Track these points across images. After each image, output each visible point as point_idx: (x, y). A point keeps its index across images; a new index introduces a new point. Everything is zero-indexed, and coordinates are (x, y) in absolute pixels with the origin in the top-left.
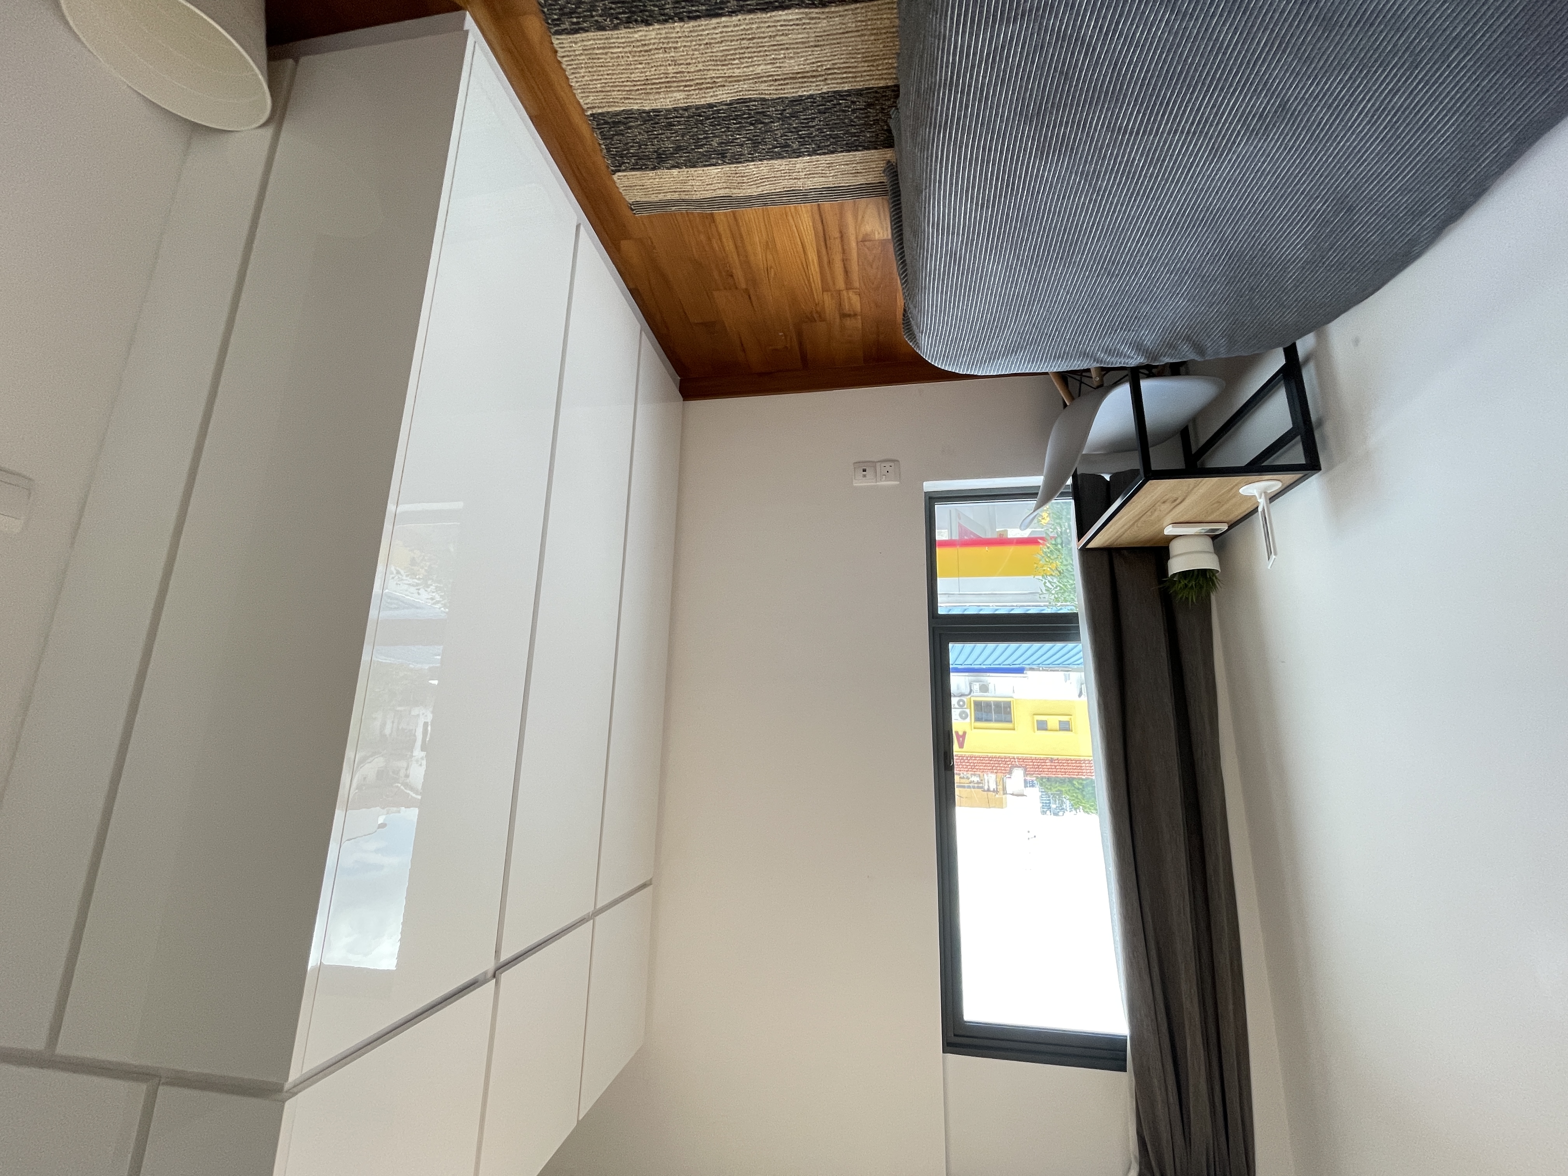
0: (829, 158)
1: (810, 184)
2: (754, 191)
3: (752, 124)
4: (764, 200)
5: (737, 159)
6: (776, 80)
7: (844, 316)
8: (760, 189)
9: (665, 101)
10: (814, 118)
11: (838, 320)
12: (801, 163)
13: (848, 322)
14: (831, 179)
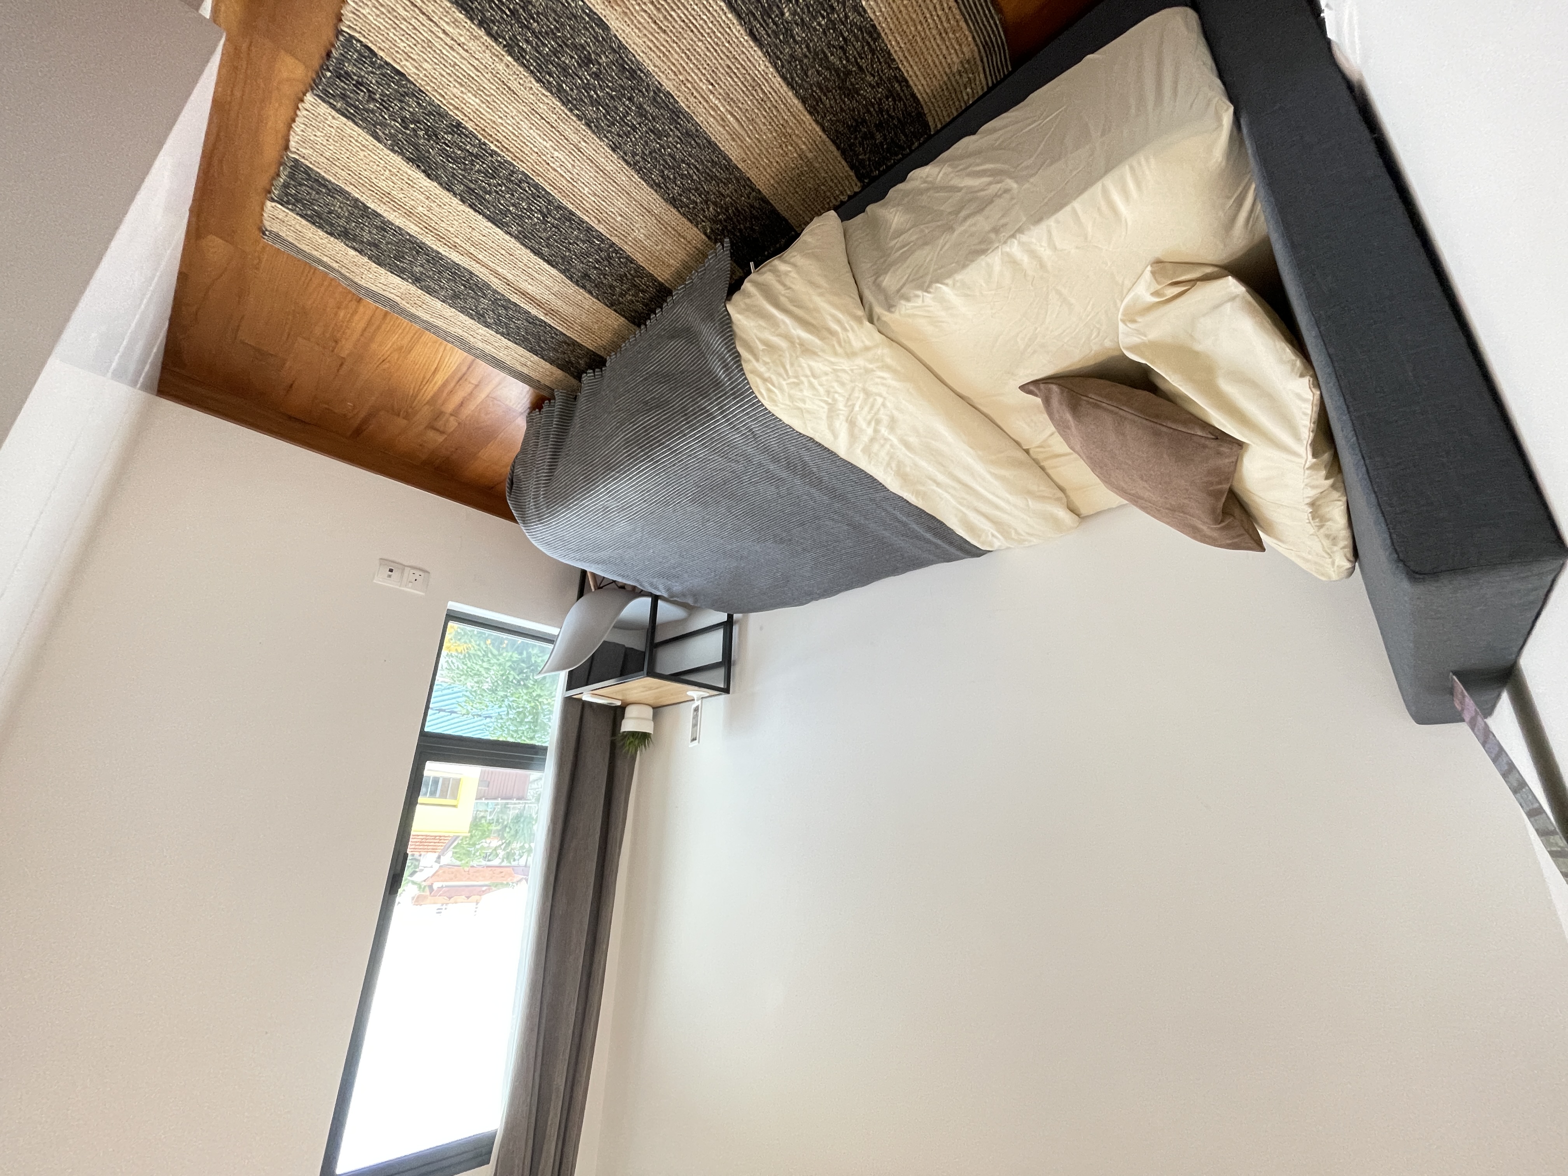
0: (510, 344)
1: (480, 345)
2: (426, 317)
3: (465, 286)
4: (429, 327)
5: (429, 291)
6: (509, 285)
7: (431, 427)
8: (432, 319)
9: (396, 219)
10: (519, 320)
11: (422, 427)
12: (483, 330)
13: (431, 434)
14: (501, 354)
